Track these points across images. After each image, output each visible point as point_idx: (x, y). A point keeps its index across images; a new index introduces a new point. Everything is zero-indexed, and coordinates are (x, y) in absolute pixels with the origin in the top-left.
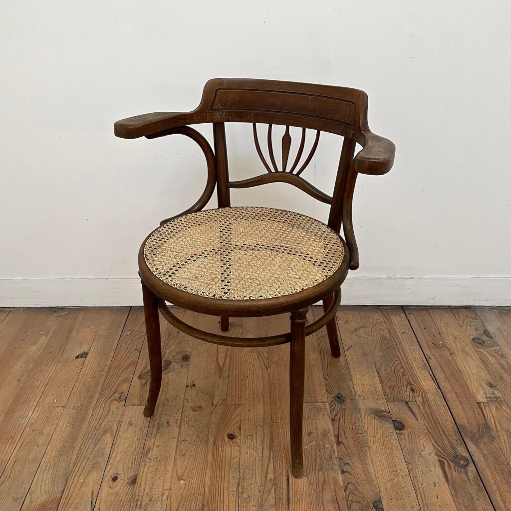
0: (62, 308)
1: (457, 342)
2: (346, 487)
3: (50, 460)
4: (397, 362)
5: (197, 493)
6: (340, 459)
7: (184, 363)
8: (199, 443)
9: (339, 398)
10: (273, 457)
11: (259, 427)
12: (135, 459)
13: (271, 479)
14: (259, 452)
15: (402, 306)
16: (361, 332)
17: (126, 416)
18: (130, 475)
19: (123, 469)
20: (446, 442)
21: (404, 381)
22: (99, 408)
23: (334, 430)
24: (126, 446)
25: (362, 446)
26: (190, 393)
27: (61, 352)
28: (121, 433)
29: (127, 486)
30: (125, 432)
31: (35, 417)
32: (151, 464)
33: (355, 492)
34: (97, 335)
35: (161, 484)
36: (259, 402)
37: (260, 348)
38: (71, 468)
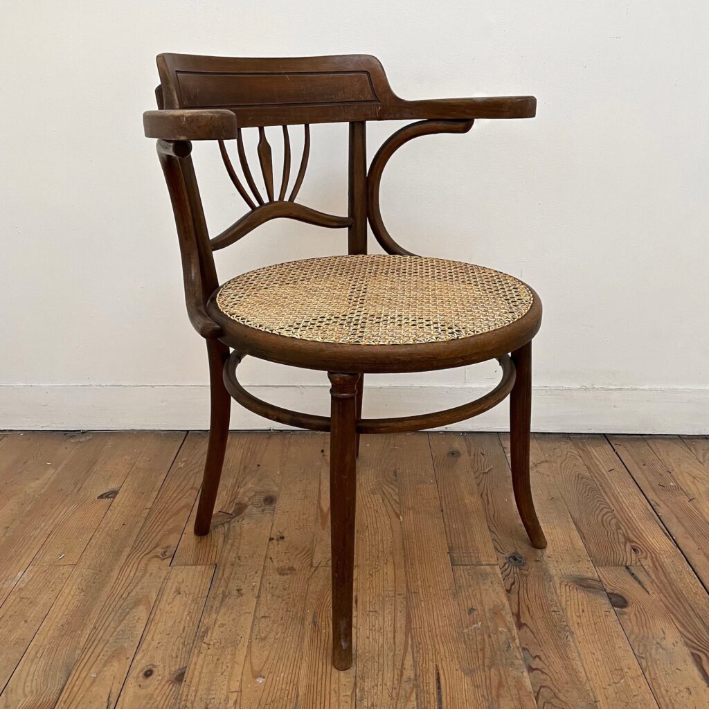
0: (84, 432)
1: (698, 484)
2: (538, 694)
3: (44, 643)
4: (606, 510)
5: (286, 699)
6: (524, 649)
7: (267, 507)
8: (289, 622)
9: (515, 559)
10: (412, 646)
11: (387, 599)
12: (184, 643)
13: (409, 679)
14: (389, 636)
15: (604, 434)
16: (544, 468)
17: (172, 581)
18: (175, 668)
19: (162, 658)
20: (701, 626)
21: (620, 536)
22: (130, 567)
23: (510, 605)
24: (170, 623)
25: (560, 631)
26: (276, 549)
27: (77, 489)
28: (163, 603)
29: (167, 685)
30: (169, 604)
31: (27, 580)
32: (210, 652)
33: (554, 701)
34: (134, 468)
35: (226, 683)
36: (386, 563)
37: (386, 487)
38: (77, 656)
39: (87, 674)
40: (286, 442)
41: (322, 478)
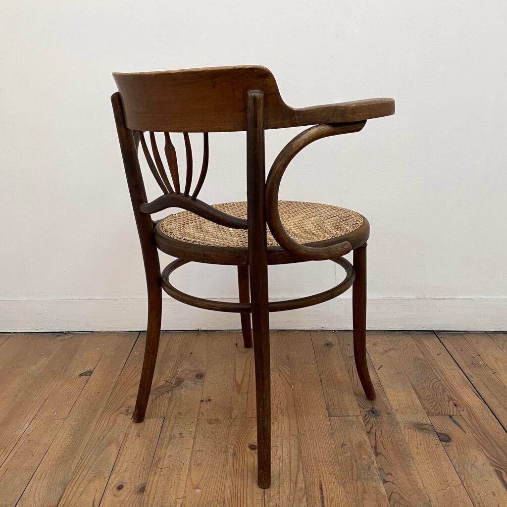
0: (66, 333)
1: (499, 363)
2: (390, 498)
3: (46, 469)
4: (435, 380)
5: (216, 502)
6: (380, 469)
7: (198, 380)
8: (217, 454)
9: (373, 412)
10: (303, 468)
11: (284, 438)
12: (144, 468)
13: (301, 488)
14: (286, 462)
15: (433, 331)
16: (391, 354)
17: (133, 429)
18: (139, 483)
19: (129, 477)
20: (502, 453)
21: (445, 397)
22: (104, 420)
23: (370, 441)
24: (134, 456)
25: (404, 457)
26: (205, 407)
27: (63, 371)
28: (127, 444)
29: (133, 495)
30: (132, 443)
31: (32, 429)
32: (162, 473)
33: (401, 501)
34: (103, 356)
35: (174, 492)
36: (283, 416)
37: (282, 367)
38: (70, 477)
39: (78, 488)
40: (210, 338)
41: (237, 361)
